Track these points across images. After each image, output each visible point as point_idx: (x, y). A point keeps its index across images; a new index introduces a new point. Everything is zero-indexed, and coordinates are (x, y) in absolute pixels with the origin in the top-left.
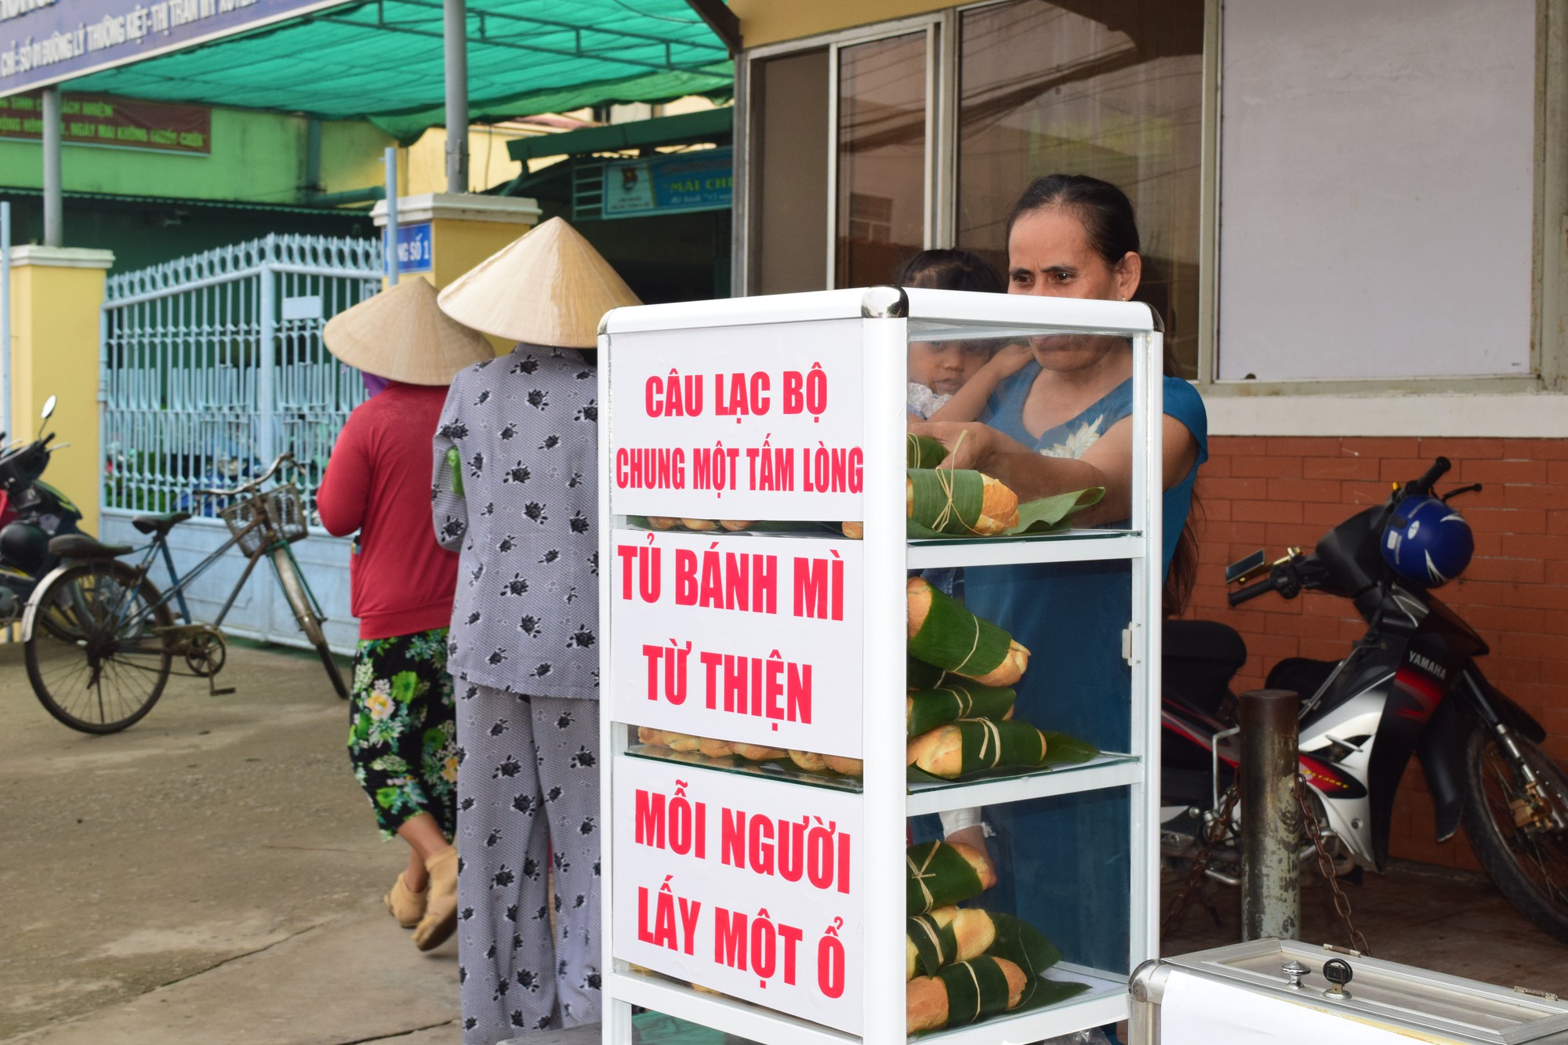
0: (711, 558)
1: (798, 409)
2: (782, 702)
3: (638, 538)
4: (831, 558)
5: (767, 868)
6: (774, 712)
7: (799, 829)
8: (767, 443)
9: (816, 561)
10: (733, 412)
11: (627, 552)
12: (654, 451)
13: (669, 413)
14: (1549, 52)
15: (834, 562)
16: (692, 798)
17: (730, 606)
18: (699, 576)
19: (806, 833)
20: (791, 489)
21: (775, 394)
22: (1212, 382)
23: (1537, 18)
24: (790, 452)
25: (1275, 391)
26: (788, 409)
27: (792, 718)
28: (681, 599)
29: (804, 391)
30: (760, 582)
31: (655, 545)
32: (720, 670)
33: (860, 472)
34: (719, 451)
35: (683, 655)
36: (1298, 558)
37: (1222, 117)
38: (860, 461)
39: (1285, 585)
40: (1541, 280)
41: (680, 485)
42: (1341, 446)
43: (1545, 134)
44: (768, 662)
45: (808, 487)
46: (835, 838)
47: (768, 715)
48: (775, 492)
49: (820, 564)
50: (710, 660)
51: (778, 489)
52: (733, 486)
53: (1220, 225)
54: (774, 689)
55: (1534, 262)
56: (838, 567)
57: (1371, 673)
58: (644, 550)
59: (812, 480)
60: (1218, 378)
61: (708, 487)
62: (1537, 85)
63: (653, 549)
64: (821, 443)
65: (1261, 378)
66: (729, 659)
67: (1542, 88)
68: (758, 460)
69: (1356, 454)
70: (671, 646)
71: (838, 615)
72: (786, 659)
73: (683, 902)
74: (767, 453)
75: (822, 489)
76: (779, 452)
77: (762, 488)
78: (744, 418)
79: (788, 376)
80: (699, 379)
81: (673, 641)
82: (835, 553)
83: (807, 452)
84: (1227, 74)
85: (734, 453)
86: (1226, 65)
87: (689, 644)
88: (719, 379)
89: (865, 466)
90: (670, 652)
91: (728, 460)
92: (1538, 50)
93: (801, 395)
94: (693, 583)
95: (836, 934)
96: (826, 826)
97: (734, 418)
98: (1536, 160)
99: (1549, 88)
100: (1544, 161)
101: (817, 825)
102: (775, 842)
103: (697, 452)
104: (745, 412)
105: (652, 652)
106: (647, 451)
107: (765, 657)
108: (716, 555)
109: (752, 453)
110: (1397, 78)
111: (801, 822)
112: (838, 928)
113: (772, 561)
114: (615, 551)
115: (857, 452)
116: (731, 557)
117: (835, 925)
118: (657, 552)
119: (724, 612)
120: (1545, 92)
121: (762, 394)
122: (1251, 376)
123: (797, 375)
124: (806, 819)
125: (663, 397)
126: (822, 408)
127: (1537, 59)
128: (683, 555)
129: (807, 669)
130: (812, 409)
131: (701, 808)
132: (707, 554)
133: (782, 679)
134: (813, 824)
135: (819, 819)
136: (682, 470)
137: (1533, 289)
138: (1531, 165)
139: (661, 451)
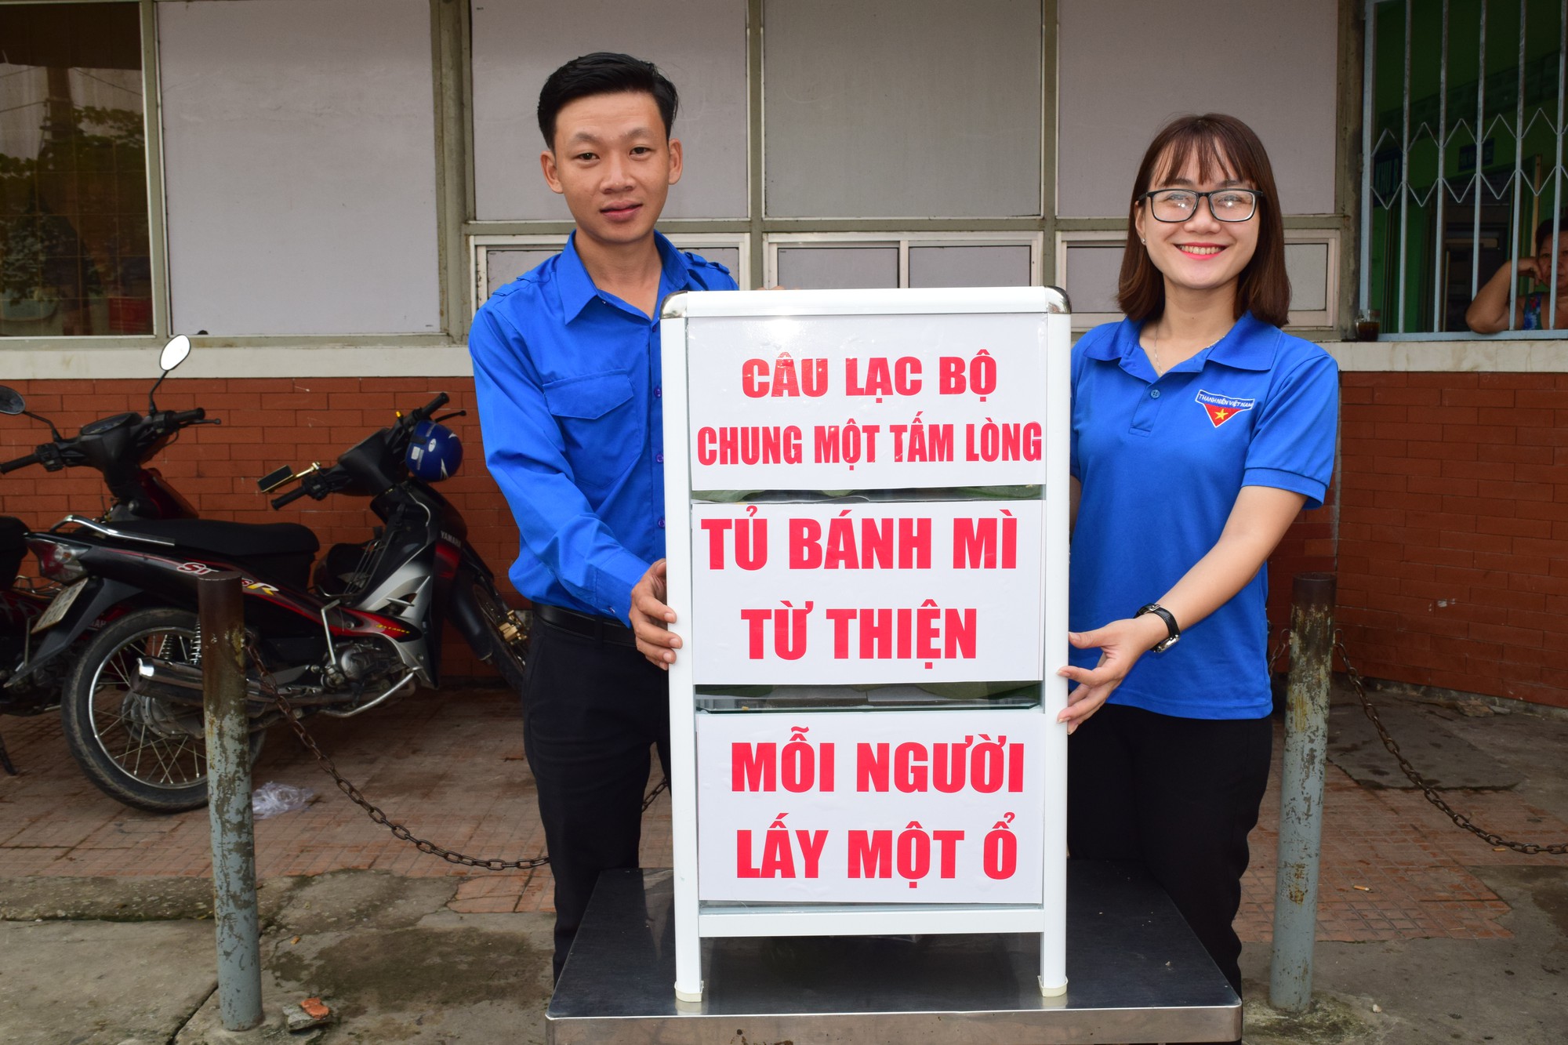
0: (841, 527)
1: (960, 389)
2: (938, 643)
3: (737, 511)
4: (1000, 518)
5: (921, 785)
6: (926, 652)
7: (959, 750)
8: (917, 420)
9: (981, 521)
10: (874, 393)
11: (715, 528)
12: (755, 430)
13: (777, 392)
14: (445, 109)
15: (1004, 520)
16: (814, 741)
17: (868, 564)
18: (823, 542)
19: (969, 751)
20: (950, 458)
21: (930, 376)
22: (168, 337)
23: (434, 84)
24: (949, 429)
25: (228, 344)
26: (945, 389)
27: (951, 654)
28: (796, 562)
29: (967, 374)
30: (907, 542)
31: (758, 516)
32: (854, 626)
33: (1038, 444)
34: (851, 428)
35: (800, 616)
36: (322, 470)
37: (163, 129)
38: (1038, 432)
39: (319, 490)
40: (446, 268)
41: (798, 459)
42: (294, 384)
43: (443, 166)
44: (919, 611)
45: (971, 456)
46: (1006, 750)
47: (920, 656)
48: (928, 463)
49: (988, 525)
50: (840, 618)
51: (932, 459)
52: (871, 458)
53: (167, 214)
54: (926, 633)
55: (440, 255)
56: (1010, 526)
57: (408, 548)
58: (742, 525)
59: (977, 449)
60: (172, 333)
61: (836, 460)
62: (436, 131)
63: (755, 521)
64: (989, 419)
65: (211, 335)
66: (867, 615)
67: (440, 134)
68: (906, 437)
69: (308, 390)
70: (785, 607)
71: (1010, 562)
72: (943, 606)
73: (803, 835)
74: (917, 430)
75: (988, 458)
76: (934, 429)
77: (911, 459)
78: (885, 398)
79: (945, 362)
80: (823, 363)
81: (787, 603)
82: (1007, 512)
83: (970, 429)
84: (164, 95)
85: (872, 430)
86: (164, 89)
87: (810, 605)
88: (852, 365)
89: (1043, 438)
90: (781, 616)
91: (864, 437)
92: (436, 107)
93: (964, 379)
94: (815, 551)
95: (1006, 827)
96: (995, 741)
97: (873, 398)
98: (437, 184)
99: (445, 132)
100: (444, 185)
101: (984, 741)
102: (929, 763)
103: (819, 431)
104: (887, 391)
105: (755, 618)
106: (745, 430)
107: (915, 606)
108: (849, 521)
109: (898, 430)
110: (321, 114)
111: (963, 741)
112: (1009, 821)
113: (925, 524)
114: (697, 525)
115: (1035, 427)
116: (868, 524)
117: (1005, 820)
118: (761, 526)
119: (860, 572)
120: (442, 137)
121: (910, 377)
122: (203, 332)
123: (960, 363)
124: (969, 739)
125: (770, 379)
126: (991, 386)
127: (435, 113)
128: (796, 525)
129: (971, 614)
130: (976, 388)
131: (828, 750)
132: (834, 522)
133: (939, 623)
134: (978, 741)
135: (985, 737)
136: (798, 448)
137: (440, 274)
138: (433, 187)
139: (766, 430)
